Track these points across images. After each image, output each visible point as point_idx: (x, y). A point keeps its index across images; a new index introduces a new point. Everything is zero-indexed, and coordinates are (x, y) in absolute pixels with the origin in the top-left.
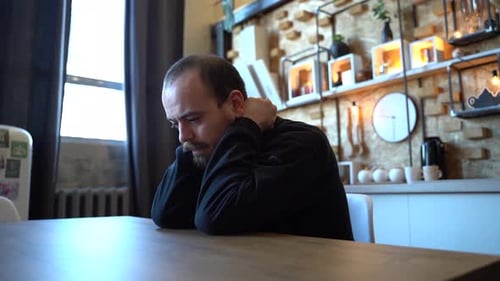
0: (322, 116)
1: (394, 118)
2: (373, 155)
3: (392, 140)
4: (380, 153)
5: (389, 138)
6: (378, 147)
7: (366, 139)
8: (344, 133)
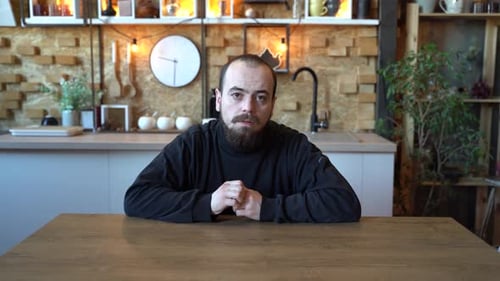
0: (77, 44)
1: (175, 61)
2: (146, 98)
3: (171, 84)
4: (155, 97)
5: (169, 82)
6: (153, 90)
7: (138, 79)
8: (109, 69)
